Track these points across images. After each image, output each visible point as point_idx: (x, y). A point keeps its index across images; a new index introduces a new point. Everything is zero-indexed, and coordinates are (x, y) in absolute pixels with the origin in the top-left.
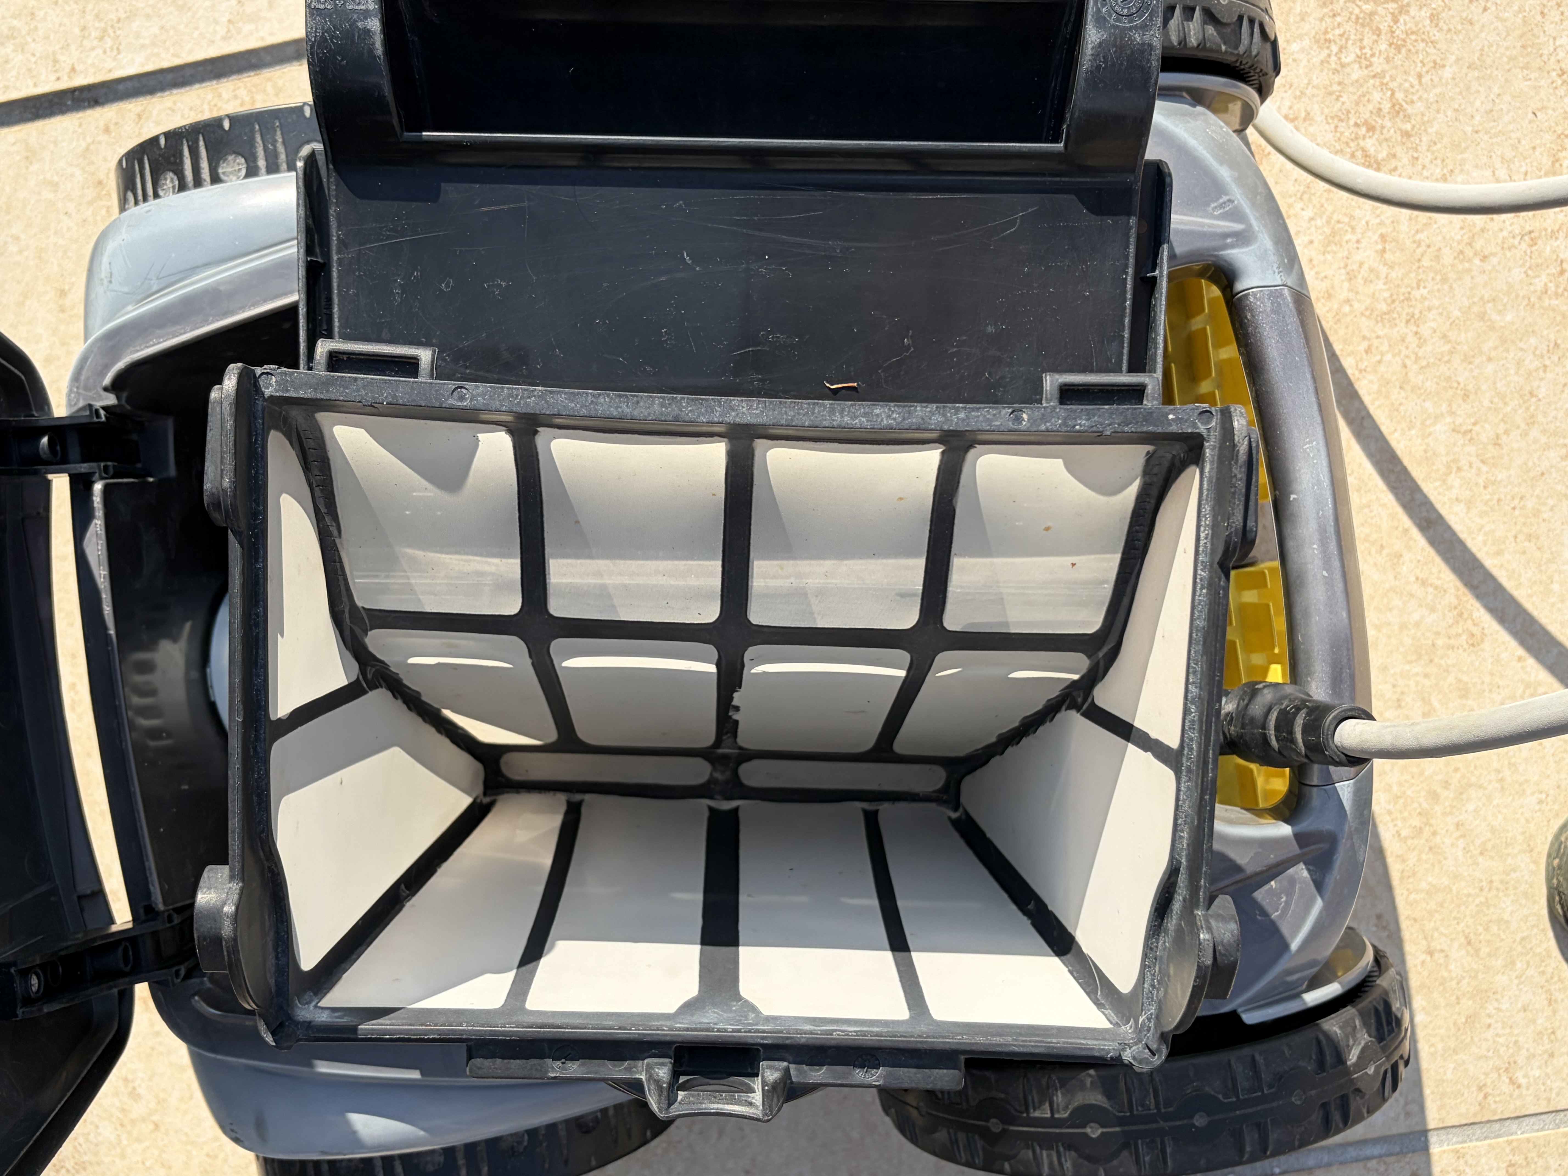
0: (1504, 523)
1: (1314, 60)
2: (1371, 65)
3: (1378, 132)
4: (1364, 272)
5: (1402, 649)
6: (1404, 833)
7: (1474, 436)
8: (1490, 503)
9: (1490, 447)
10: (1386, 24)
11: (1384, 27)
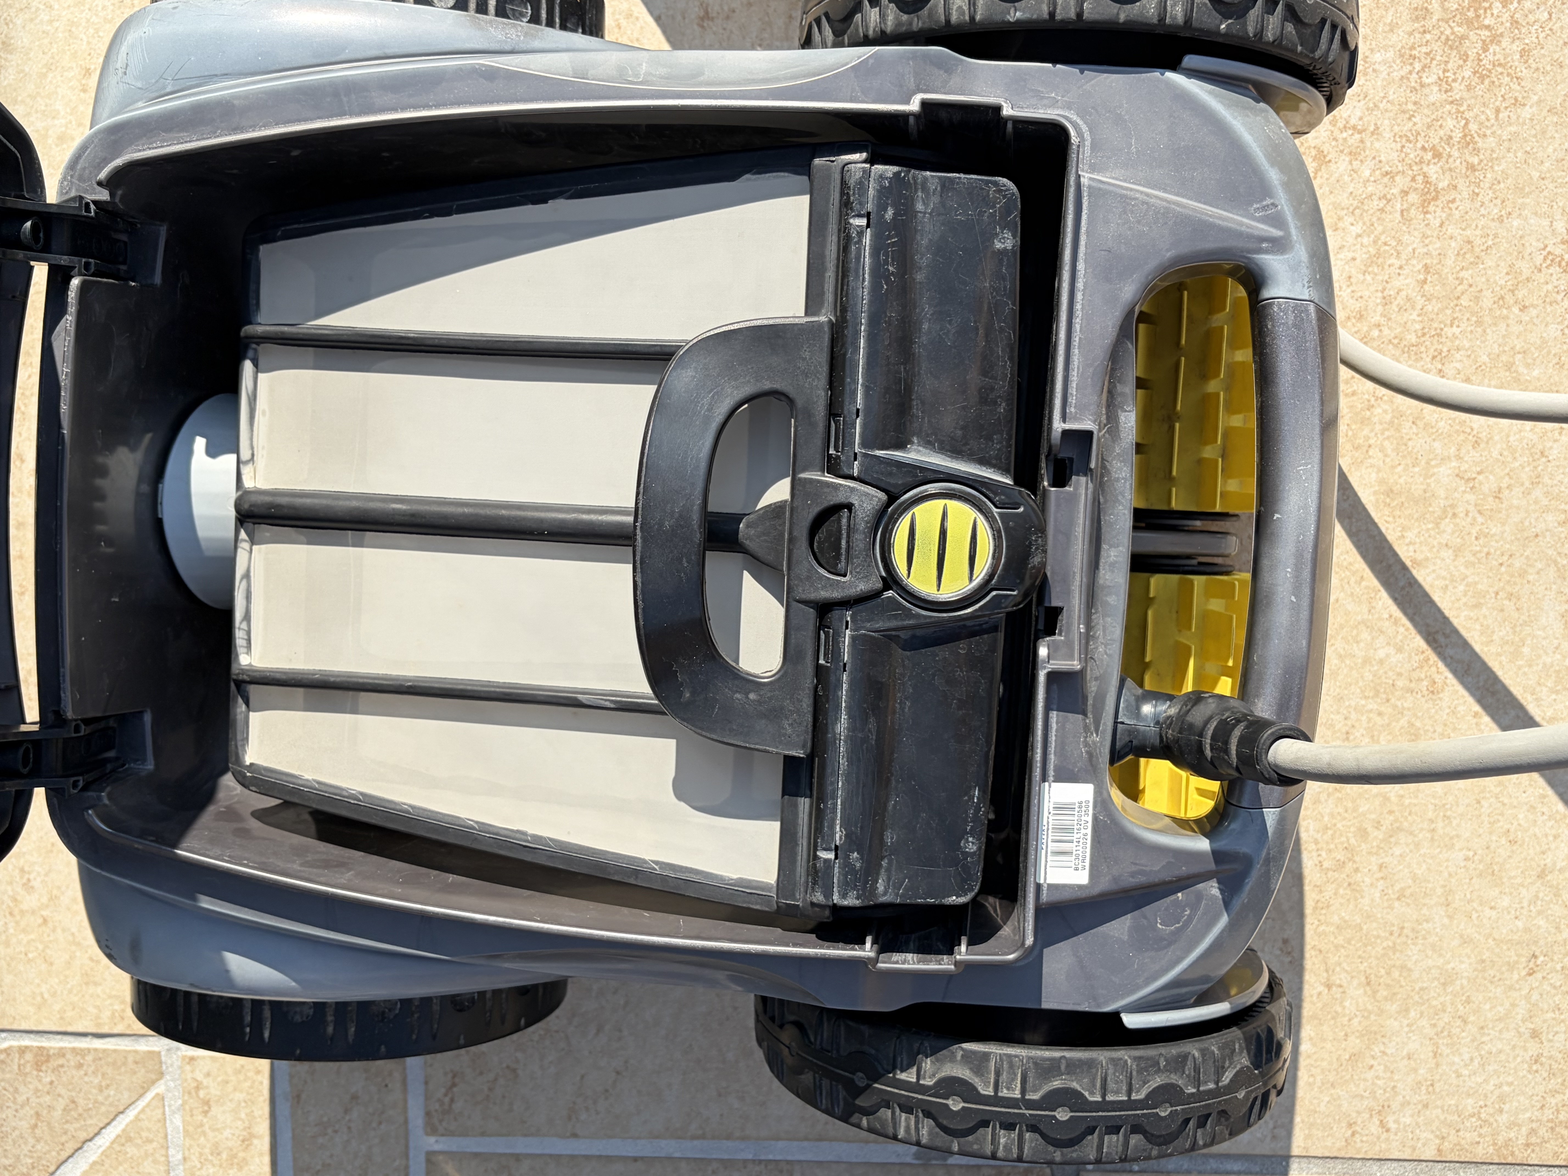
0: (1489, 577)
1: (1395, 74)
2: (1451, 90)
3: (1444, 160)
4: (1400, 300)
5: (1361, 684)
6: (1326, 864)
7: (1477, 485)
8: (1478, 555)
9: (1490, 499)
10: (1475, 51)
11: (1472, 53)
